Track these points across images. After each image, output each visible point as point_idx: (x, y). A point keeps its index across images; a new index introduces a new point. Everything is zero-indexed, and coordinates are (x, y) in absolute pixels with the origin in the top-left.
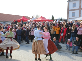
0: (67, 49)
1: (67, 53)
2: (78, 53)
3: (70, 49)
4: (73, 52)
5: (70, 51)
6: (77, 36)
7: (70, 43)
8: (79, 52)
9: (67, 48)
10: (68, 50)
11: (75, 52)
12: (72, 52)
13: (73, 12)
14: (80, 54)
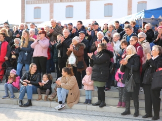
0: (8, 96)
1: (7, 106)
2: (33, 103)
3: (14, 96)
4: (21, 101)
5: (15, 100)
6: (32, 60)
7: (14, 79)
8: (37, 100)
9: (7, 92)
10: (9, 100)
11: (25, 102)
12: (19, 101)
13: (35, 8)
14: (36, 106)
